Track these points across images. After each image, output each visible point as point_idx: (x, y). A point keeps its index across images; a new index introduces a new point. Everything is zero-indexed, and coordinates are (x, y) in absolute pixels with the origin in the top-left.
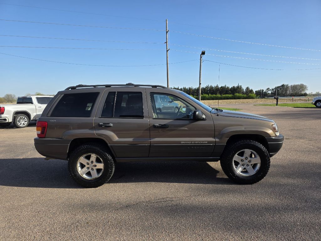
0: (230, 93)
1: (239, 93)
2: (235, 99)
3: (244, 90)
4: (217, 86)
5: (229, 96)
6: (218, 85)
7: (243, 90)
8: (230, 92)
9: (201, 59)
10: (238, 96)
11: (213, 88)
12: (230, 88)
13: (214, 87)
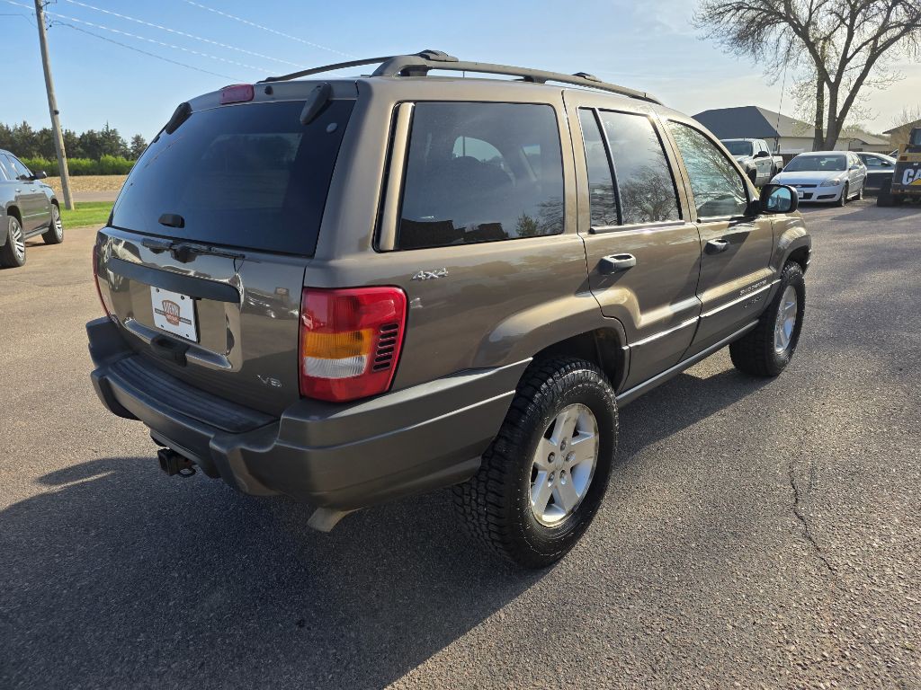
0: (79, 153)
1: (112, 152)
2: (103, 173)
3: (129, 146)
4: (25, 126)
5: (79, 165)
6: (29, 124)
7: (125, 145)
8: (80, 149)
9: (39, 15)
10: (114, 165)
11: (10, 133)
12: (78, 135)
13: (11, 129)
